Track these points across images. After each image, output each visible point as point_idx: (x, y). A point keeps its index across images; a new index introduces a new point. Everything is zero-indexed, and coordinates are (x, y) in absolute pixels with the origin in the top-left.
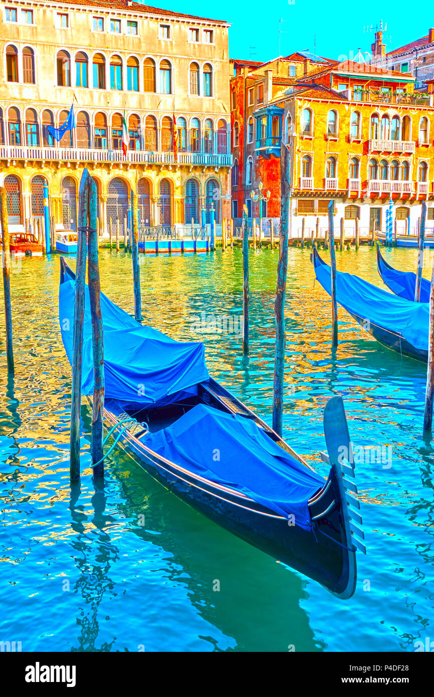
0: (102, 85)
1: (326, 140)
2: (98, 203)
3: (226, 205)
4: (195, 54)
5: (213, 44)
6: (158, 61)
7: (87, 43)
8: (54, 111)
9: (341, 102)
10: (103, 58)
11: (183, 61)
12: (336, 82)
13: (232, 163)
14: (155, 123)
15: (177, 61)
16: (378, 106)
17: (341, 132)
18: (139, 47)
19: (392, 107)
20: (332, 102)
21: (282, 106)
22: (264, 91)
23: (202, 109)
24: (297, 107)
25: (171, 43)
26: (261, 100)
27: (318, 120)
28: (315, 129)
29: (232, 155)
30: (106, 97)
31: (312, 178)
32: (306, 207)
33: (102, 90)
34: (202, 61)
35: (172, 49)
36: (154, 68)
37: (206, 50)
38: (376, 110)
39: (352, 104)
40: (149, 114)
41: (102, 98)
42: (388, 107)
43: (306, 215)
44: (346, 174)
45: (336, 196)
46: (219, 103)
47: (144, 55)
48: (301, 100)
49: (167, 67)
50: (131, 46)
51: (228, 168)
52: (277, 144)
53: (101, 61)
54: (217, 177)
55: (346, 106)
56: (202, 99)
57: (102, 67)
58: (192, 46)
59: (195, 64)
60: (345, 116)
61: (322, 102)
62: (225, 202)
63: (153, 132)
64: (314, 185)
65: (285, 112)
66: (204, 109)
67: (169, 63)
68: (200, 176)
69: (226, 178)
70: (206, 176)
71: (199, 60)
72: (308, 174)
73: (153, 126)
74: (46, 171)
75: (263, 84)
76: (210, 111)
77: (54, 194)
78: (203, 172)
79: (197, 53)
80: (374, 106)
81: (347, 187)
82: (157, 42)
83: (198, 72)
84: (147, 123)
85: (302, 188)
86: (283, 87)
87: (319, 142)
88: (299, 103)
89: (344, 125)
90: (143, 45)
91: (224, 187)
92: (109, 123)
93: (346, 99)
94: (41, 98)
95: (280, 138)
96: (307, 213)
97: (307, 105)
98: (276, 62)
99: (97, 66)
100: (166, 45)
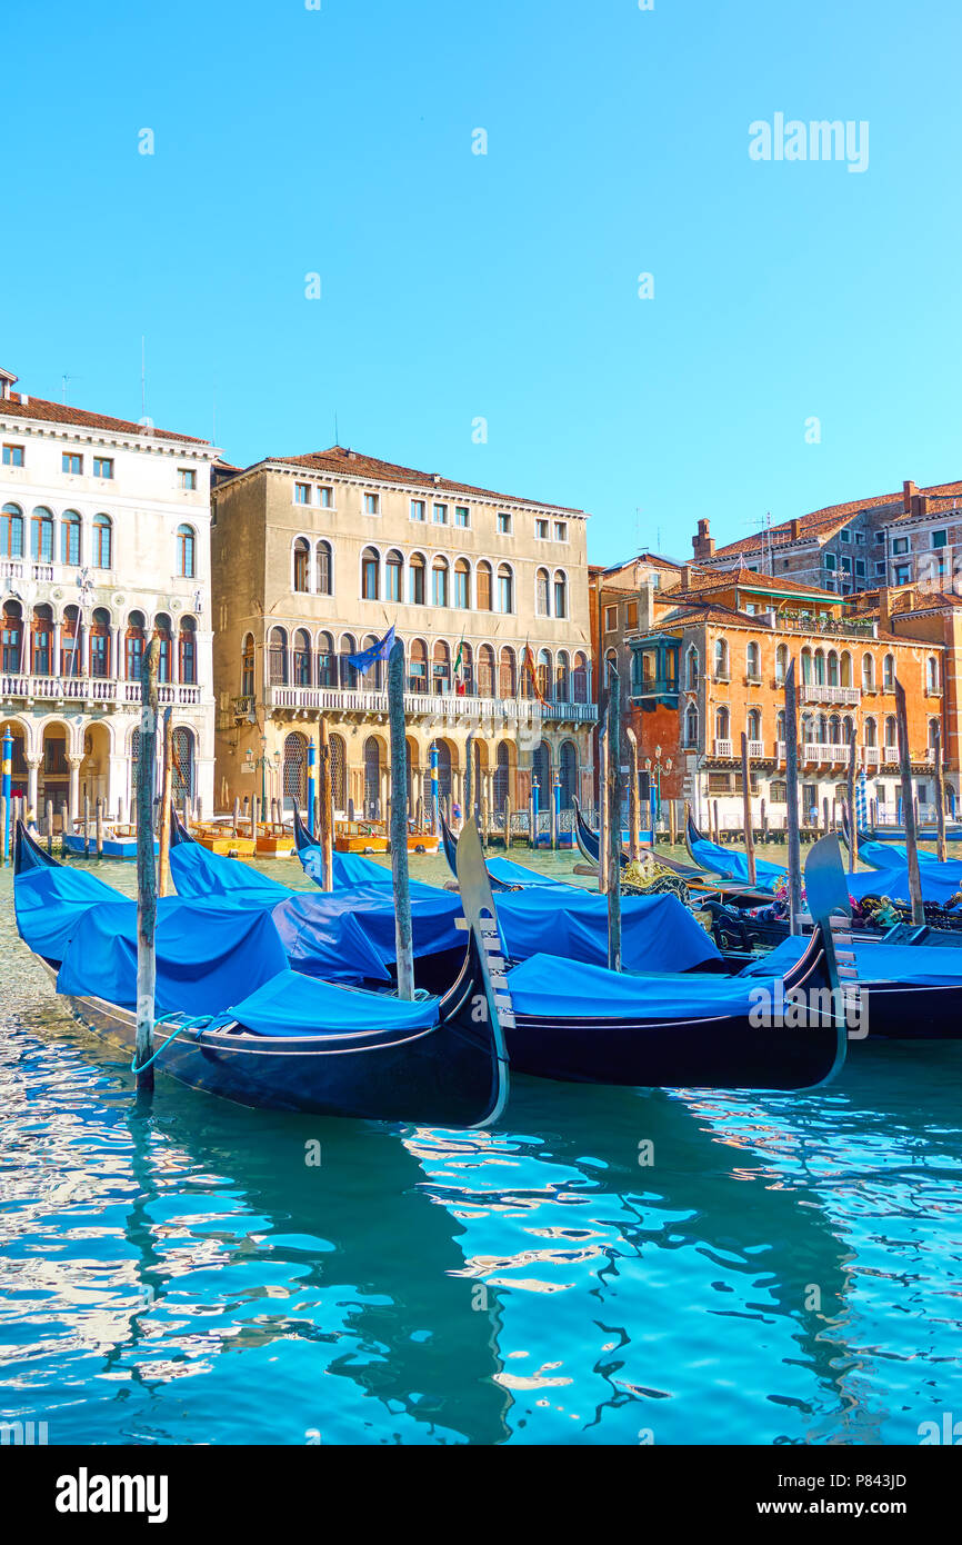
0: (420, 598)
1: (746, 685)
2: (409, 776)
3: (586, 781)
4: (543, 556)
5: (566, 543)
6: (495, 565)
7: (403, 537)
8: (357, 636)
9: (764, 630)
10: (423, 559)
11: (528, 566)
12: (743, 601)
13: (597, 718)
14: (491, 657)
15: (521, 564)
16: (809, 637)
17: (764, 674)
18: (472, 545)
19: (828, 639)
20: (753, 631)
21: (679, 635)
22: (639, 612)
23: (553, 635)
24: (708, 637)
25: (512, 539)
26: (633, 624)
27: (734, 655)
28: (731, 667)
29: (596, 706)
30: (426, 616)
31: (729, 740)
32: (719, 783)
33: (420, 606)
34: (554, 566)
35: (514, 549)
36: (490, 575)
37: (558, 551)
38: (807, 643)
39: (778, 634)
40: (484, 642)
41: (421, 617)
42: (823, 639)
43: (720, 796)
44: (773, 734)
45: (760, 768)
46: (575, 628)
47: (478, 556)
48: (713, 626)
49: (507, 574)
50: (460, 543)
51: (590, 725)
52: (672, 690)
53: (419, 564)
54: (574, 737)
55: (769, 636)
56: (553, 622)
57: (420, 572)
58: (540, 544)
59: (543, 571)
60: (768, 651)
61: (740, 630)
62: (585, 776)
63: (488, 670)
64: (732, 751)
65: (684, 643)
66: (556, 637)
67: (509, 569)
68: (551, 735)
69: (587, 740)
70: (559, 735)
71: (549, 565)
72: (723, 735)
73: (488, 660)
74: (343, 729)
75: (637, 601)
76: (565, 638)
77: (353, 763)
78: (555, 731)
79: (547, 556)
80: (804, 637)
81: (776, 754)
82: (494, 538)
83: (547, 582)
84: (481, 657)
85: (718, 755)
86: (665, 606)
87: (736, 686)
88: (710, 632)
89: (767, 664)
90: (476, 541)
91: (584, 753)
92: (431, 656)
93: (769, 626)
94: (341, 617)
95: (676, 681)
96: (722, 793)
97: (720, 634)
98: (632, 568)
99: (413, 569)
100: (506, 544)
